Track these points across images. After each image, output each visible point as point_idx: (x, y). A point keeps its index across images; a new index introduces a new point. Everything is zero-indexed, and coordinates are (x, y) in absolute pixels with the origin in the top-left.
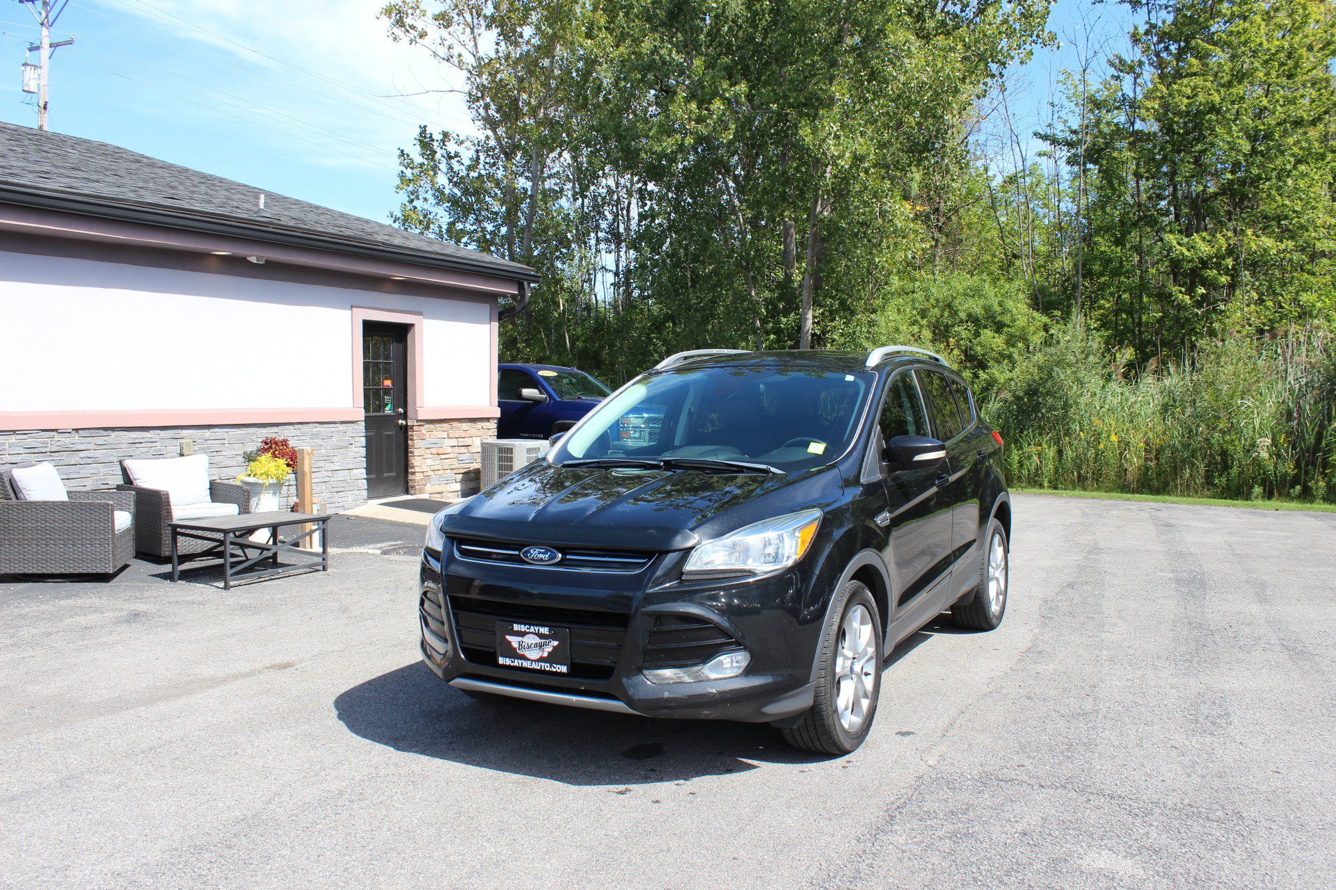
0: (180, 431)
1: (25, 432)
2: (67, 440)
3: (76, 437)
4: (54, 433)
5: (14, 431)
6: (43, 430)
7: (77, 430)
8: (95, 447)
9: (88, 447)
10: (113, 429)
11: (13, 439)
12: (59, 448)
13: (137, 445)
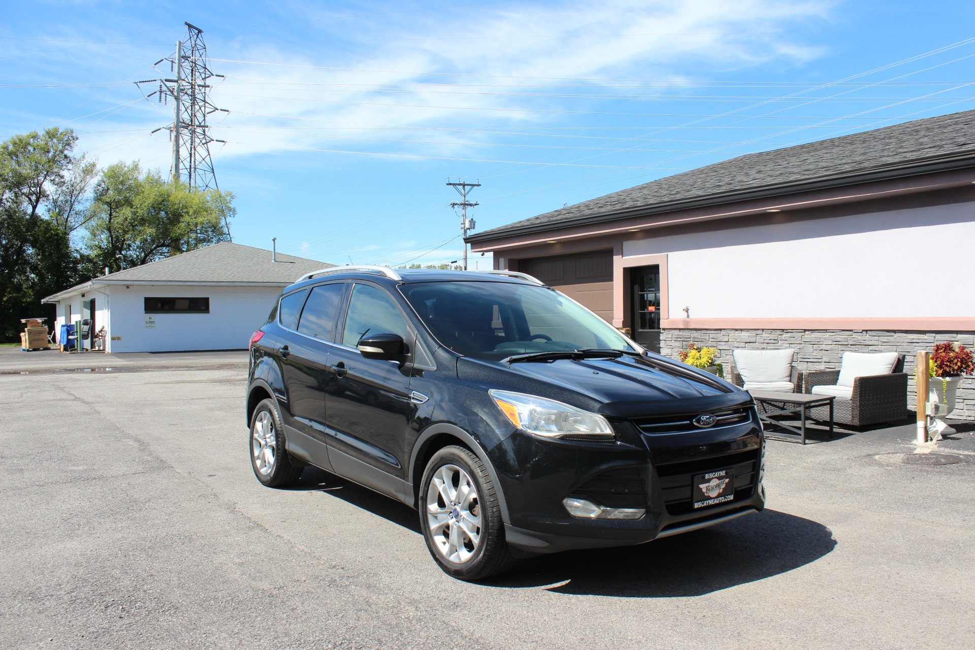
0: (955, 335)
1: (833, 331)
2: (860, 338)
3: (867, 337)
4: (851, 332)
5: (826, 331)
6: (843, 330)
7: (866, 331)
8: (880, 343)
9: (876, 343)
10: (895, 331)
11: (827, 335)
12: (854, 343)
13: (915, 344)
